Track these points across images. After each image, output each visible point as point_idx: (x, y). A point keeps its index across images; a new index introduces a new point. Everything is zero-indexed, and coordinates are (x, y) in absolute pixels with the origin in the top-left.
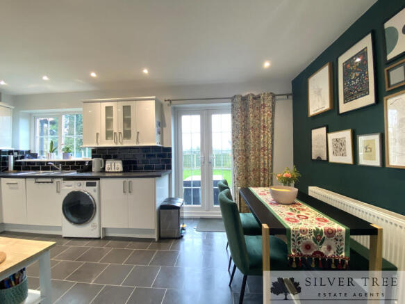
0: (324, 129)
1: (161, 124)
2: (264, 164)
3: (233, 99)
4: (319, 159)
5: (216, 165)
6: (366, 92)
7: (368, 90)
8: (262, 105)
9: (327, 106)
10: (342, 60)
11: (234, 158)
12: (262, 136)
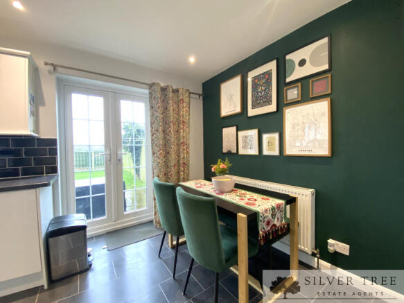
0: (234, 128)
1: (36, 99)
2: (184, 158)
3: (151, 86)
4: (229, 153)
5: (95, 165)
6: (269, 102)
7: (271, 101)
8: (181, 100)
9: (238, 110)
10: (251, 75)
11: (154, 154)
12: (182, 131)
